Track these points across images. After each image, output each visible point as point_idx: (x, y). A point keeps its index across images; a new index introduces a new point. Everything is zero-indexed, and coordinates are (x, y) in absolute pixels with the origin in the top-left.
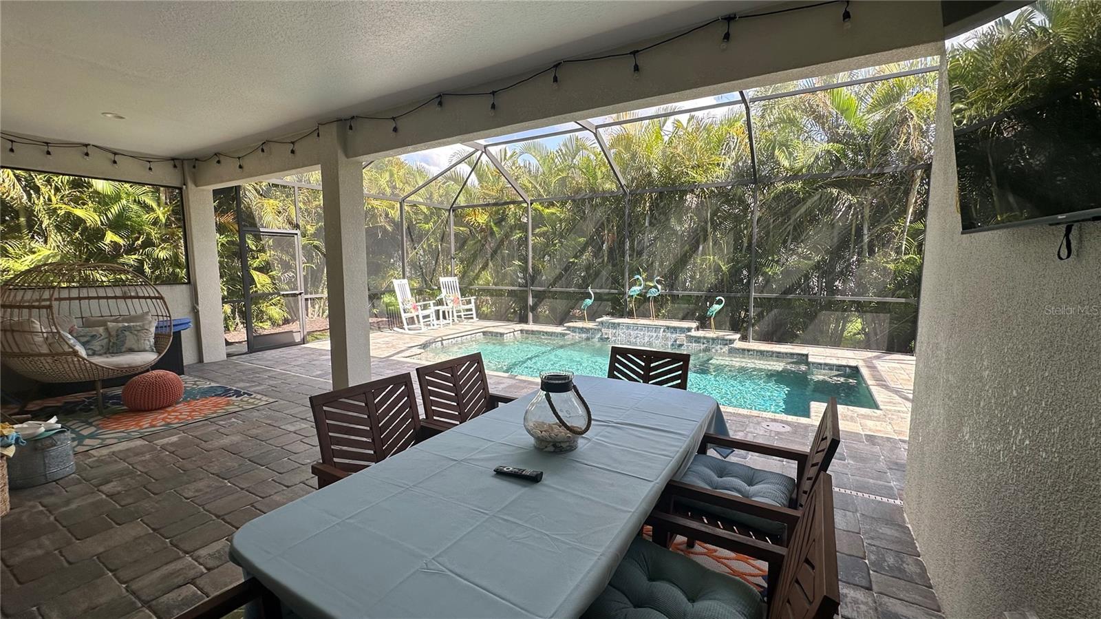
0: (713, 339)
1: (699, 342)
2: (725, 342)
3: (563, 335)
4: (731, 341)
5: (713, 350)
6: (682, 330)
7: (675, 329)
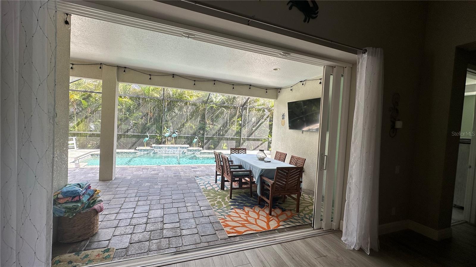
0: (195, 150)
1: (191, 151)
2: (199, 151)
3: (135, 153)
4: (201, 150)
5: (195, 153)
6: (186, 148)
7: (183, 147)
